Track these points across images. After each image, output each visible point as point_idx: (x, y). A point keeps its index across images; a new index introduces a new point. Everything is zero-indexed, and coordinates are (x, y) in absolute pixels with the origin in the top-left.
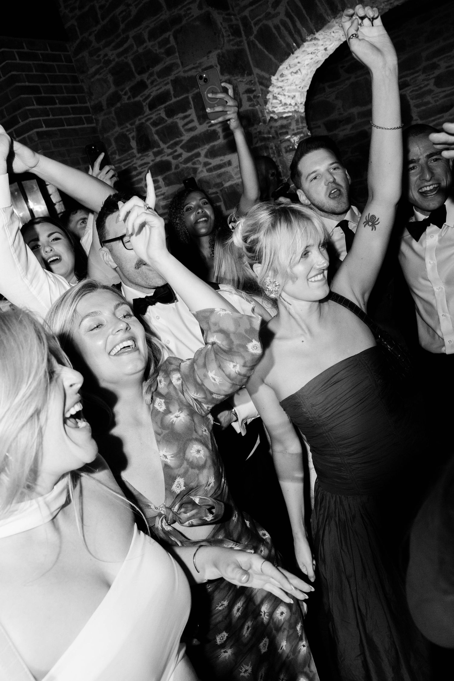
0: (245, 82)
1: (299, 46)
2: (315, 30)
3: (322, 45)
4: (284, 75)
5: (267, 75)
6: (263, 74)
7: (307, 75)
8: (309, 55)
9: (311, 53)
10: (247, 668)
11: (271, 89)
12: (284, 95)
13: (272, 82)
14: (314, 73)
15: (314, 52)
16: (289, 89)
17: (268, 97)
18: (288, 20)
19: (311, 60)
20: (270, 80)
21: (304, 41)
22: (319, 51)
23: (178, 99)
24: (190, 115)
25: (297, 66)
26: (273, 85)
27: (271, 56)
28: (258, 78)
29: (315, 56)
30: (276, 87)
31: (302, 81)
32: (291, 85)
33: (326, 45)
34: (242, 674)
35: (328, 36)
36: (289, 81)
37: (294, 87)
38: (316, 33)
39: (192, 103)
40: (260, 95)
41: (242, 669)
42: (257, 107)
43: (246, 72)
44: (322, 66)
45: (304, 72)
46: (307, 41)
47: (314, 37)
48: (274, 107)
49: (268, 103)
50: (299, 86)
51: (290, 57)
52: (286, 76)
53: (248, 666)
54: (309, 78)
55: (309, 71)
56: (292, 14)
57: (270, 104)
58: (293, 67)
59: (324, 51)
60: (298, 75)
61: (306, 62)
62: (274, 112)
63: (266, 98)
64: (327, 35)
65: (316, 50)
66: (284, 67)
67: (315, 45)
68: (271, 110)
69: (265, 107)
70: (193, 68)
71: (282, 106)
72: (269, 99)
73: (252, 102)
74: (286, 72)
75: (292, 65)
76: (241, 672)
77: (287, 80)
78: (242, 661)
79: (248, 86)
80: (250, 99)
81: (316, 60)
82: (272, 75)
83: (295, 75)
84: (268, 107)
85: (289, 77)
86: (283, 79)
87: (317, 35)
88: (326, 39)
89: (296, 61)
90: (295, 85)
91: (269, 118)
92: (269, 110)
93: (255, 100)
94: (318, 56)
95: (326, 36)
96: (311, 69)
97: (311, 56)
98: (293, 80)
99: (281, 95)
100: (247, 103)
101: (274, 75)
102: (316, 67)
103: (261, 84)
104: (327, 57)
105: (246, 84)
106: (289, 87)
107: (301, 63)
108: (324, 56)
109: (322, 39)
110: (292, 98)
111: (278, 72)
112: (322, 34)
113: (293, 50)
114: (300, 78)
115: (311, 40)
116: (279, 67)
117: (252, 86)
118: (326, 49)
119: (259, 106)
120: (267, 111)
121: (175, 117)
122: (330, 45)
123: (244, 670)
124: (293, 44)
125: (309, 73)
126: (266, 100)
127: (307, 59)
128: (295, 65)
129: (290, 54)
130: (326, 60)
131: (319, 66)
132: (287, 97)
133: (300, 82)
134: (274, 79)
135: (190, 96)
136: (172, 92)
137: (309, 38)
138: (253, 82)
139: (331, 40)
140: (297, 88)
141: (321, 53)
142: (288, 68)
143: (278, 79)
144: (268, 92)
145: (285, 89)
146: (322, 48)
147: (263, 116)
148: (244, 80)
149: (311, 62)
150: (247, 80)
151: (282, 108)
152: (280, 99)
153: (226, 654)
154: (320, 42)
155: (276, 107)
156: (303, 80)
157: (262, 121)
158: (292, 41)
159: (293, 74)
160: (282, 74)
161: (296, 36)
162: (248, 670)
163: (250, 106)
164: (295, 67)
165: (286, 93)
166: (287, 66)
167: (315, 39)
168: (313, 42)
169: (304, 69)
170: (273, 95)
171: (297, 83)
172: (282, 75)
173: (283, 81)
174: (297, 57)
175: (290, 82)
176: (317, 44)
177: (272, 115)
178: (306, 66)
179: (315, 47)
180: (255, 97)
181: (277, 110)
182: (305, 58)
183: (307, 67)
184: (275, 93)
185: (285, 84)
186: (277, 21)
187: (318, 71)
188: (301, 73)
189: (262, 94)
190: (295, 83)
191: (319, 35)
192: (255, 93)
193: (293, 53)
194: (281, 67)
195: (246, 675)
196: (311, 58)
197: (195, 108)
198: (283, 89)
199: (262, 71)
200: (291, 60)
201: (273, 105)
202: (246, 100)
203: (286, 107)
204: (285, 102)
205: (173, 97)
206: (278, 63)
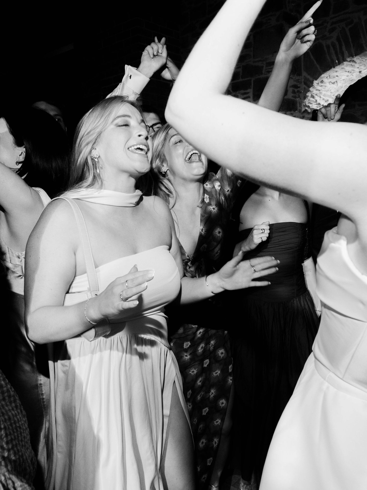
0: (294, 79)
1: (339, 63)
2: (354, 55)
3: (358, 68)
4: (323, 82)
5: (311, 79)
6: (309, 77)
7: (342, 87)
8: (346, 72)
9: (348, 72)
10: (194, 371)
11: (311, 89)
12: (320, 97)
13: (313, 85)
14: (347, 88)
15: (351, 71)
16: (324, 94)
17: (307, 95)
18: (337, 43)
19: (347, 77)
20: (312, 83)
21: (344, 60)
22: (354, 72)
23: (244, 80)
24: (248, 93)
25: (335, 78)
26: (313, 87)
27: (318, 66)
28: (304, 79)
29: (351, 75)
30: (316, 89)
31: (336, 91)
32: (327, 91)
33: (361, 69)
34: (190, 372)
35: (364, 62)
36: (326, 87)
37: (329, 93)
38: (354, 56)
39: (252, 84)
40: (302, 91)
41: (191, 370)
42: (297, 99)
43: (297, 73)
44: (354, 84)
45: (340, 84)
46: (347, 61)
47: (353, 59)
48: (310, 103)
49: (307, 99)
50: (334, 94)
51: (331, 70)
52: (325, 83)
53: (195, 370)
54: (343, 91)
55: (344, 85)
56: (341, 39)
57: (308, 100)
58: (331, 78)
59: (358, 73)
60: (335, 86)
61: (343, 78)
62: (309, 107)
63: (306, 95)
64: (363, 60)
65: (352, 70)
66: (325, 76)
67: (352, 66)
68: (307, 104)
69: (303, 101)
70: (260, 61)
71: (317, 104)
72: (308, 96)
73: (295, 95)
74: (325, 80)
75: (332, 76)
76: (191, 371)
77: (325, 86)
78: (193, 366)
79: (295, 83)
80: (294, 92)
81: (351, 78)
82: (315, 79)
83: (332, 85)
84: (306, 102)
85: (327, 84)
86: (322, 84)
87: (355, 59)
88: (362, 64)
89: (335, 74)
90: (330, 92)
91: (304, 110)
92: (305, 104)
93: (297, 94)
94: (353, 76)
95: (362, 62)
96: (346, 84)
97: (347, 74)
98: (330, 88)
99: (318, 96)
100: (291, 94)
101: (316, 80)
102: (350, 83)
103: (305, 84)
104: (360, 78)
105: (295, 81)
106: (325, 92)
107: (339, 77)
108: (358, 77)
109: (359, 63)
110: (326, 101)
111: (320, 78)
112: (359, 59)
113: (335, 65)
114: (335, 89)
115: (350, 61)
116: (321, 75)
117: (298, 84)
118: (360, 72)
119: (299, 98)
120: (304, 104)
121: (238, 92)
122: (365, 70)
123: (192, 371)
124: (336, 61)
125: (343, 87)
126: (305, 96)
127: (344, 75)
128: (334, 77)
129: (332, 67)
130: (359, 80)
131: (352, 83)
132: (322, 99)
133: (335, 91)
134: (315, 82)
135: (253, 80)
136: (241, 74)
137: (348, 59)
138: (299, 81)
139: (365, 66)
140: (331, 95)
141: (356, 74)
142: (328, 78)
143: (318, 84)
144: (309, 91)
145: (321, 93)
146: (358, 70)
147: (300, 107)
148: (294, 78)
149: (347, 79)
150: (296, 78)
151: (316, 106)
152: (316, 99)
153: (186, 357)
154: (357, 65)
155: (311, 104)
156: (338, 91)
157: (298, 110)
158: (336, 58)
159: (331, 83)
160: (323, 80)
161: (340, 56)
162: (194, 372)
163: (293, 97)
164: (334, 79)
165: (322, 96)
166: (328, 76)
167: (354, 61)
168: (351, 63)
169: (340, 82)
170: (312, 95)
171: (332, 91)
172: (322, 82)
173: (321, 86)
174: (336, 72)
175: (327, 89)
176: (354, 65)
177: (307, 108)
178: (342, 80)
179: (352, 68)
180: (298, 91)
181: (311, 106)
182: (342, 74)
183: (342, 82)
184: (314, 94)
185: (323, 89)
186: (329, 42)
187: (351, 86)
188: (337, 85)
189: (304, 91)
190: (331, 90)
191: (357, 59)
192: (299, 89)
193: (334, 67)
194: (323, 76)
195: (192, 374)
196: (348, 75)
197: (253, 88)
198: (321, 92)
199: (308, 75)
200: (332, 73)
201: (310, 101)
202: (291, 92)
203: (319, 106)
204: (320, 103)
205: (240, 78)
206: (322, 72)
